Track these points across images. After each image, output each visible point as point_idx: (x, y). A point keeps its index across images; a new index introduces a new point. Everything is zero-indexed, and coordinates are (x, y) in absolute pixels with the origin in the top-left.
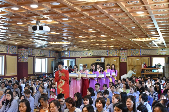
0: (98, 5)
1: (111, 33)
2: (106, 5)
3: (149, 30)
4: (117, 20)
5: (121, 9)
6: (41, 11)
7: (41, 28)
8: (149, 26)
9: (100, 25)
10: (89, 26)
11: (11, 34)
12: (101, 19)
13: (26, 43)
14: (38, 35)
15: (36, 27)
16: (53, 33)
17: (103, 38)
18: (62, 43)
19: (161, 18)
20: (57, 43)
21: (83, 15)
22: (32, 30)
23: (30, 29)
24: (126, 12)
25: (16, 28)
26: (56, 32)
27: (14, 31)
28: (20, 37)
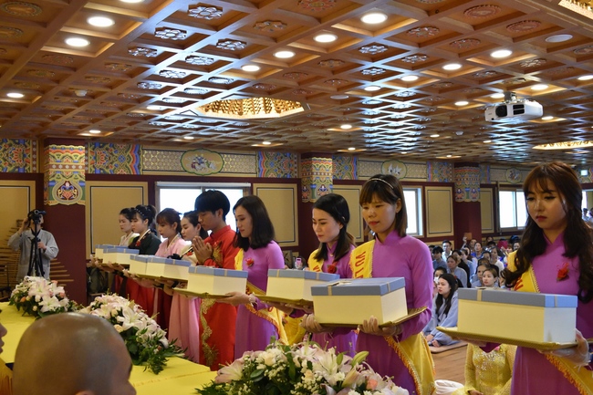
6: (518, 65)
7: (519, 109)
11: (438, 133)
13: (475, 152)
14: (505, 129)
15: (505, 107)
16: (549, 119)
18: (573, 145)
20: (557, 146)
22: (496, 117)
23: (490, 115)
25: (451, 117)
26: (558, 114)
27: (444, 125)
28: (460, 138)
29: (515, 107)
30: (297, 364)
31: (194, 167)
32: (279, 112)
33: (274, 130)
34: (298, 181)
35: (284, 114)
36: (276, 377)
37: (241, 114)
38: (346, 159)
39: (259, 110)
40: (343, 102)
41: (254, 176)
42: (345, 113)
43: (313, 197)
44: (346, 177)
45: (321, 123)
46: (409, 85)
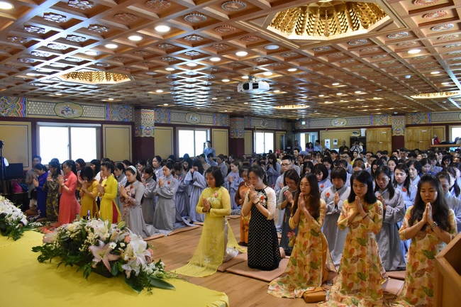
0: (339, 45)
1: (371, 88)
2: (354, 42)
3: (438, 80)
4: (377, 67)
5: (380, 48)
6: (253, 60)
7: (256, 86)
8: (435, 73)
9: (350, 75)
10: (332, 77)
11: (216, 97)
12: (349, 66)
13: (240, 109)
14: (255, 96)
15: (248, 84)
16: (277, 92)
17: (360, 96)
18: (295, 107)
19: (454, 59)
20: (286, 107)
21: (319, 62)
22: (243, 90)
23: (240, 88)
24: (389, 52)
25: (222, 88)
26: (282, 90)
27: (219, 93)
28: (229, 101)
29: (253, 84)
30: (86, 229)
31: (62, 113)
32: (116, 80)
33: (114, 91)
34: (132, 124)
35: (119, 82)
36: (75, 237)
37: (91, 80)
38: (163, 110)
39: (103, 79)
40: (154, 76)
41: (104, 119)
42: (157, 83)
43: (141, 134)
44: (163, 122)
45: (144, 88)
46: (193, 68)
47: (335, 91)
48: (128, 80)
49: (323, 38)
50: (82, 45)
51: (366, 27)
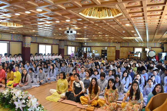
0: (103, 21)
1: (111, 34)
2: (108, 20)
3: (133, 34)
4: (114, 28)
5: (117, 23)
6: (72, 23)
7: (71, 32)
8: (133, 31)
9: (105, 30)
10: (98, 30)
11: (55, 34)
12: (105, 27)
13: (63, 38)
15: (69, 31)
16: (78, 34)
17: (107, 37)
18: (83, 39)
19: (140, 28)
20: (80, 39)
21: (95, 25)
22: (67, 33)
23: (66, 32)
24: (119, 24)
25: (58, 31)
26: (80, 33)
27: (57, 33)
28: (60, 35)
29: (71, 31)
32: (17, 26)
33: (16, 30)
34: (22, 42)
35: (18, 27)
36: (7, 97)
37: (7, 25)
38: (34, 37)
39: (12, 25)
40: (33, 26)
41: (10, 40)
42: (33, 28)
43: (25, 46)
44: (34, 42)
45: (28, 29)
46: (48, 24)
47: (99, 35)
48: (22, 26)
49: (98, 18)
50: (5, 13)
51: (113, 16)
